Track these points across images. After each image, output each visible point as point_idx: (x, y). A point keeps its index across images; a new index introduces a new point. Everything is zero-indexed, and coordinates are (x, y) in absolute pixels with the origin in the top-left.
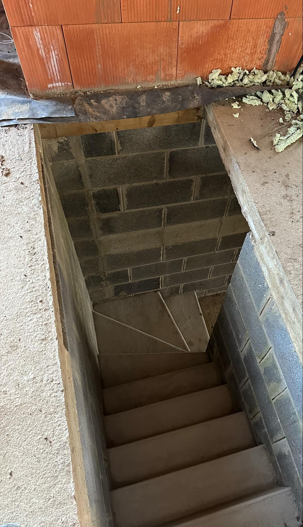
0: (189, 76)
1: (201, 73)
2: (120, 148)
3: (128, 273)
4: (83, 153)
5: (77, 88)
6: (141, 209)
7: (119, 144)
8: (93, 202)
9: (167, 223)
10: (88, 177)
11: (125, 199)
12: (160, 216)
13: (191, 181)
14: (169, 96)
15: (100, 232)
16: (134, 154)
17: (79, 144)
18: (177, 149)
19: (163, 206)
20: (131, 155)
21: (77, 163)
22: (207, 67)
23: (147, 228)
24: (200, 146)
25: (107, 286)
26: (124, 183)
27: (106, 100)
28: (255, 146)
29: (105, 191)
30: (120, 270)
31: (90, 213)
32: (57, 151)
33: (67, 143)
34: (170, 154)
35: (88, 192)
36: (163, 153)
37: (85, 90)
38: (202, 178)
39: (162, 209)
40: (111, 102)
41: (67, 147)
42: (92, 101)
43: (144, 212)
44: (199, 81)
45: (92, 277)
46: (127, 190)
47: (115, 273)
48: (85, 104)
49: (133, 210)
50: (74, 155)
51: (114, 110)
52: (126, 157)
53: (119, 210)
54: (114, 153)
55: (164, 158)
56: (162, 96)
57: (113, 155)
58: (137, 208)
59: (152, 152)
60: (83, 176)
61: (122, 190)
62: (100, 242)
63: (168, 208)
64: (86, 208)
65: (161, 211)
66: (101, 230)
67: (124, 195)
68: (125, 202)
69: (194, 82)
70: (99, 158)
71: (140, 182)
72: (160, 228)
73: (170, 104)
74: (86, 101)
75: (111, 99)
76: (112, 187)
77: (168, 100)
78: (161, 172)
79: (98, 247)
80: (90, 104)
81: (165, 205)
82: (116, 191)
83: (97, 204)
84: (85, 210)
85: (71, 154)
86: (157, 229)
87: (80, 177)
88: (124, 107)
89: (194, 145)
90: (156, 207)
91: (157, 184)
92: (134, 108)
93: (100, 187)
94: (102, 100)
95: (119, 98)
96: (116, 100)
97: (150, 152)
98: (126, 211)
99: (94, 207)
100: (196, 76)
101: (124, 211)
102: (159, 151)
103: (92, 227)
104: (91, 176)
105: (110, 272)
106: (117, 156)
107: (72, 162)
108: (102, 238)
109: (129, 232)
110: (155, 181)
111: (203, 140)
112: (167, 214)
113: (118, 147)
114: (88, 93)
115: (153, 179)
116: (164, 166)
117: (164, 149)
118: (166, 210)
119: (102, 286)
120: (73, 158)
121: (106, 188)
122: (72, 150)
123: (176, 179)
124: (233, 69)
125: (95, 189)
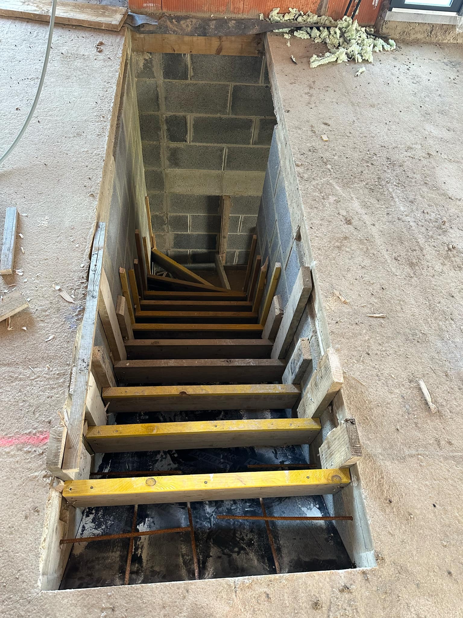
0: (253, 11)
1: (264, 10)
2: (192, 74)
3: (187, 221)
4: (162, 74)
5: (165, 10)
6: (205, 144)
7: (192, 69)
8: (165, 127)
9: (227, 166)
10: (163, 99)
11: (192, 130)
12: (221, 156)
13: (251, 121)
14: (234, 24)
15: (167, 163)
16: (203, 82)
17: (160, 64)
18: (241, 84)
19: (224, 145)
20: (201, 82)
21: (156, 83)
22: (269, 5)
23: (208, 169)
24: (260, 85)
25: (168, 232)
26: (192, 112)
27: (184, 21)
28: (293, 61)
29: (176, 117)
30: (181, 214)
31: (161, 138)
32: (142, 68)
33: (151, 60)
34: (233, 88)
35: (162, 115)
36: (228, 86)
37: (170, 12)
38: (261, 120)
39: (224, 148)
40: (188, 23)
41: (150, 65)
42: (173, 20)
43: (207, 147)
44: (261, 16)
45: (156, 216)
46: (194, 120)
47: (176, 217)
48: (168, 22)
49: (198, 144)
50: (155, 74)
51: (189, 29)
52: (196, 84)
53: (186, 141)
54: (186, 78)
55: (228, 92)
56: (229, 23)
57: (186, 80)
58: (201, 142)
59: (219, 83)
60: (160, 97)
61: (191, 118)
62: (166, 175)
63: (229, 148)
64: (159, 133)
65: (222, 150)
66: (169, 161)
67: (191, 124)
68: (191, 132)
69: (258, 18)
70: (174, 81)
71: (206, 113)
72: (219, 171)
73: (234, 30)
74: (169, 19)
75: (188, 20)
76: (182, 114)
77: (233, 27)
78: (225, 107)
79: (164, 181)
80: (172, 22)
81: (227, 145)
82: (185, 118)
83: (168, 130)
84: (158, 134)
85: (153, 73)
86: (217, 172)
87: (158, 98)
88: (197, 28)
89: (255, 82)
90: (219, 145)
91: (221, 119)
92: (205, 29)
93: (172, 112)
94: (181, 21)
95: (194, 21)
96: (192, 22)
97: (216, 82)
98: (192, 144)
99: (165, 133)
100: (259, 13)
101: (190, 143)
102: (225, 83)
103: (161, 155)
104: (166, 98)
105: (172, 214)
106: (189, 81)
107: (152, 81)
108: (169, 171)
109: (192, 169)
110: (218, 115)
111: (264, 79)
112: (228, 156)
113: (191, 73)
114: (172, 15)
115: (217, 113)
116: (227, 100)
117: (229, 81)
118: (227, 150)
119: (163, 230)
120: (154, 77)
121: (178, 114)
122: (154, 69)
123: (237, 117)
124: (290, 9)
125: (168, 113)
